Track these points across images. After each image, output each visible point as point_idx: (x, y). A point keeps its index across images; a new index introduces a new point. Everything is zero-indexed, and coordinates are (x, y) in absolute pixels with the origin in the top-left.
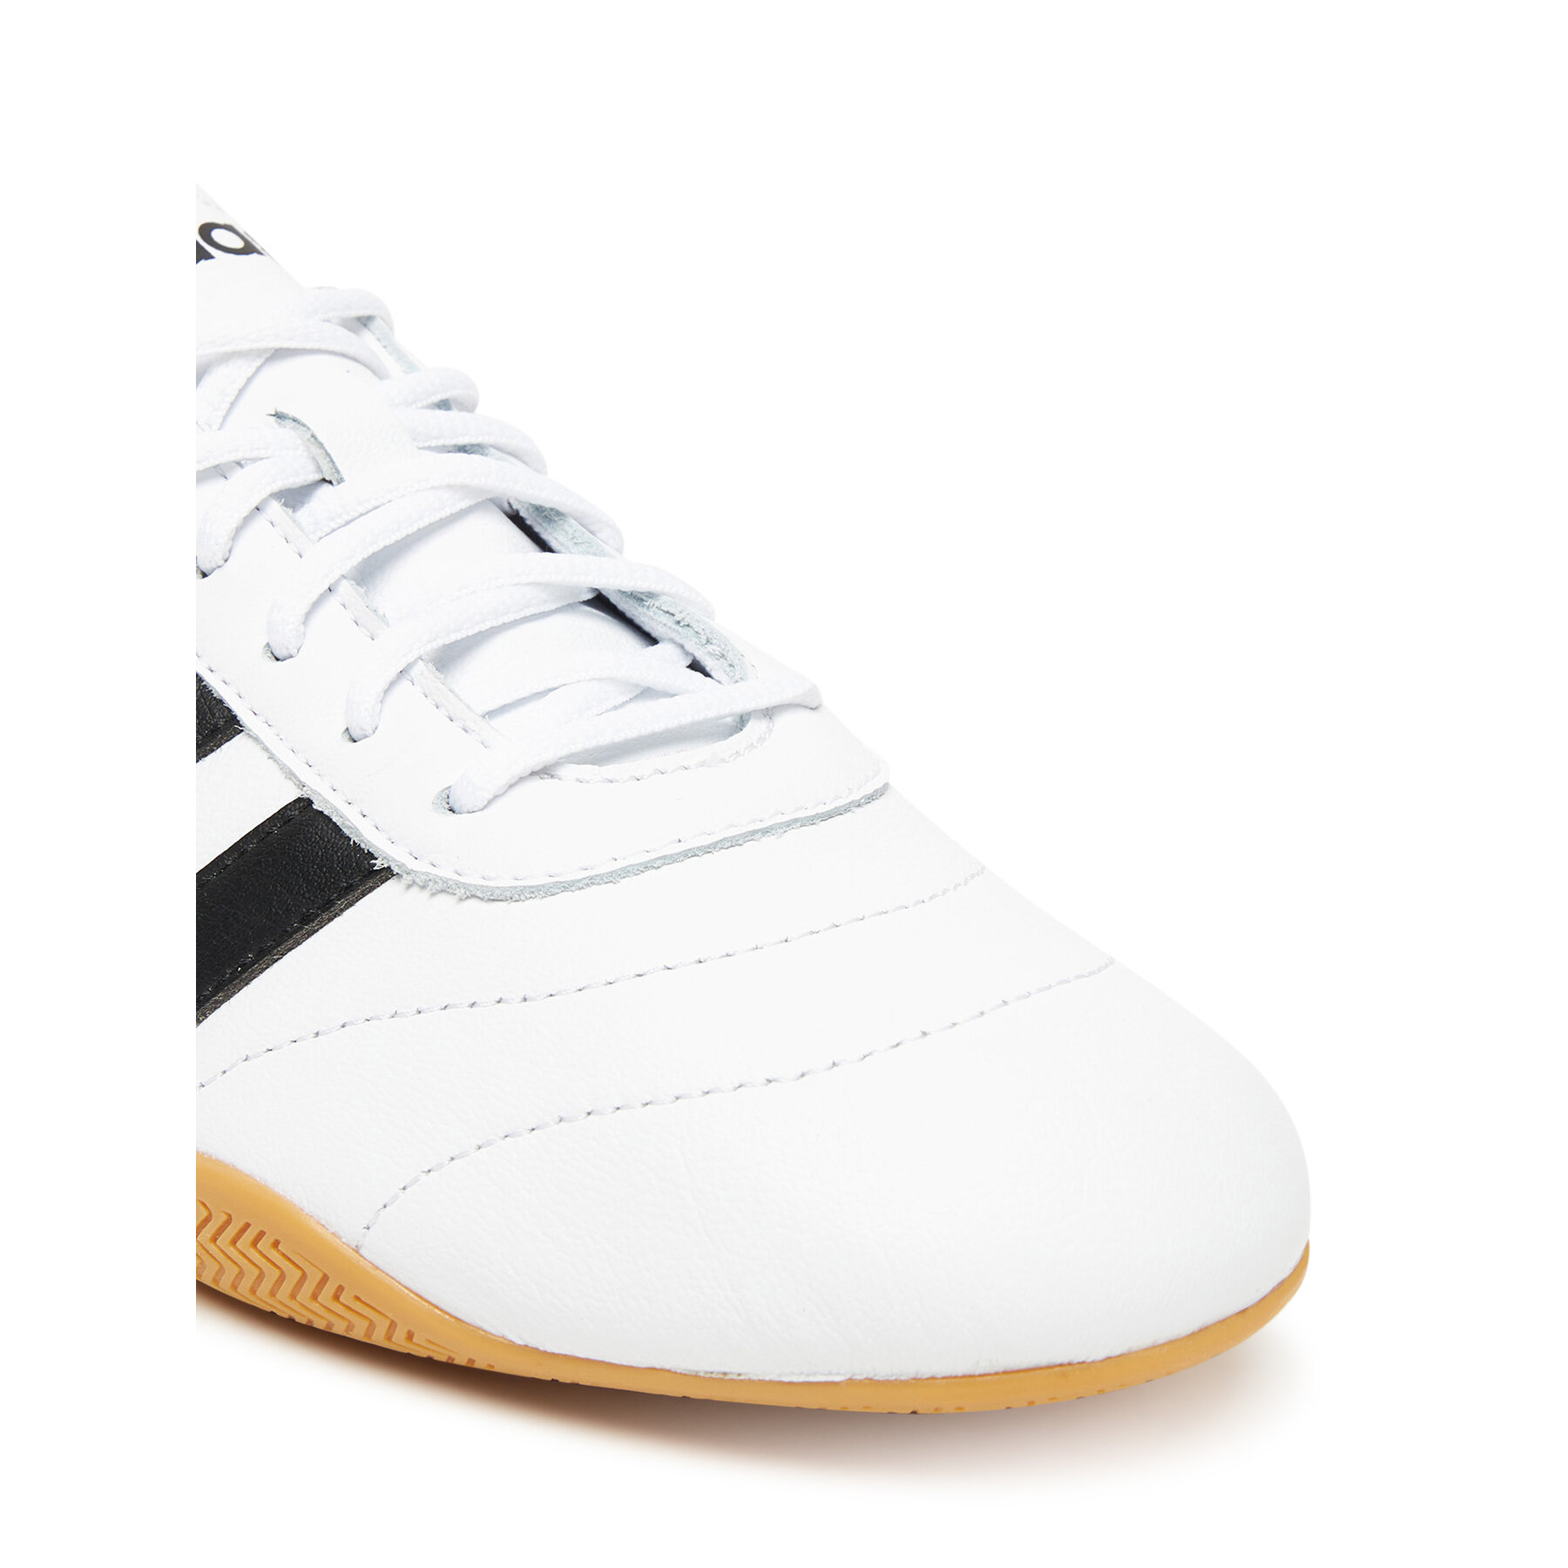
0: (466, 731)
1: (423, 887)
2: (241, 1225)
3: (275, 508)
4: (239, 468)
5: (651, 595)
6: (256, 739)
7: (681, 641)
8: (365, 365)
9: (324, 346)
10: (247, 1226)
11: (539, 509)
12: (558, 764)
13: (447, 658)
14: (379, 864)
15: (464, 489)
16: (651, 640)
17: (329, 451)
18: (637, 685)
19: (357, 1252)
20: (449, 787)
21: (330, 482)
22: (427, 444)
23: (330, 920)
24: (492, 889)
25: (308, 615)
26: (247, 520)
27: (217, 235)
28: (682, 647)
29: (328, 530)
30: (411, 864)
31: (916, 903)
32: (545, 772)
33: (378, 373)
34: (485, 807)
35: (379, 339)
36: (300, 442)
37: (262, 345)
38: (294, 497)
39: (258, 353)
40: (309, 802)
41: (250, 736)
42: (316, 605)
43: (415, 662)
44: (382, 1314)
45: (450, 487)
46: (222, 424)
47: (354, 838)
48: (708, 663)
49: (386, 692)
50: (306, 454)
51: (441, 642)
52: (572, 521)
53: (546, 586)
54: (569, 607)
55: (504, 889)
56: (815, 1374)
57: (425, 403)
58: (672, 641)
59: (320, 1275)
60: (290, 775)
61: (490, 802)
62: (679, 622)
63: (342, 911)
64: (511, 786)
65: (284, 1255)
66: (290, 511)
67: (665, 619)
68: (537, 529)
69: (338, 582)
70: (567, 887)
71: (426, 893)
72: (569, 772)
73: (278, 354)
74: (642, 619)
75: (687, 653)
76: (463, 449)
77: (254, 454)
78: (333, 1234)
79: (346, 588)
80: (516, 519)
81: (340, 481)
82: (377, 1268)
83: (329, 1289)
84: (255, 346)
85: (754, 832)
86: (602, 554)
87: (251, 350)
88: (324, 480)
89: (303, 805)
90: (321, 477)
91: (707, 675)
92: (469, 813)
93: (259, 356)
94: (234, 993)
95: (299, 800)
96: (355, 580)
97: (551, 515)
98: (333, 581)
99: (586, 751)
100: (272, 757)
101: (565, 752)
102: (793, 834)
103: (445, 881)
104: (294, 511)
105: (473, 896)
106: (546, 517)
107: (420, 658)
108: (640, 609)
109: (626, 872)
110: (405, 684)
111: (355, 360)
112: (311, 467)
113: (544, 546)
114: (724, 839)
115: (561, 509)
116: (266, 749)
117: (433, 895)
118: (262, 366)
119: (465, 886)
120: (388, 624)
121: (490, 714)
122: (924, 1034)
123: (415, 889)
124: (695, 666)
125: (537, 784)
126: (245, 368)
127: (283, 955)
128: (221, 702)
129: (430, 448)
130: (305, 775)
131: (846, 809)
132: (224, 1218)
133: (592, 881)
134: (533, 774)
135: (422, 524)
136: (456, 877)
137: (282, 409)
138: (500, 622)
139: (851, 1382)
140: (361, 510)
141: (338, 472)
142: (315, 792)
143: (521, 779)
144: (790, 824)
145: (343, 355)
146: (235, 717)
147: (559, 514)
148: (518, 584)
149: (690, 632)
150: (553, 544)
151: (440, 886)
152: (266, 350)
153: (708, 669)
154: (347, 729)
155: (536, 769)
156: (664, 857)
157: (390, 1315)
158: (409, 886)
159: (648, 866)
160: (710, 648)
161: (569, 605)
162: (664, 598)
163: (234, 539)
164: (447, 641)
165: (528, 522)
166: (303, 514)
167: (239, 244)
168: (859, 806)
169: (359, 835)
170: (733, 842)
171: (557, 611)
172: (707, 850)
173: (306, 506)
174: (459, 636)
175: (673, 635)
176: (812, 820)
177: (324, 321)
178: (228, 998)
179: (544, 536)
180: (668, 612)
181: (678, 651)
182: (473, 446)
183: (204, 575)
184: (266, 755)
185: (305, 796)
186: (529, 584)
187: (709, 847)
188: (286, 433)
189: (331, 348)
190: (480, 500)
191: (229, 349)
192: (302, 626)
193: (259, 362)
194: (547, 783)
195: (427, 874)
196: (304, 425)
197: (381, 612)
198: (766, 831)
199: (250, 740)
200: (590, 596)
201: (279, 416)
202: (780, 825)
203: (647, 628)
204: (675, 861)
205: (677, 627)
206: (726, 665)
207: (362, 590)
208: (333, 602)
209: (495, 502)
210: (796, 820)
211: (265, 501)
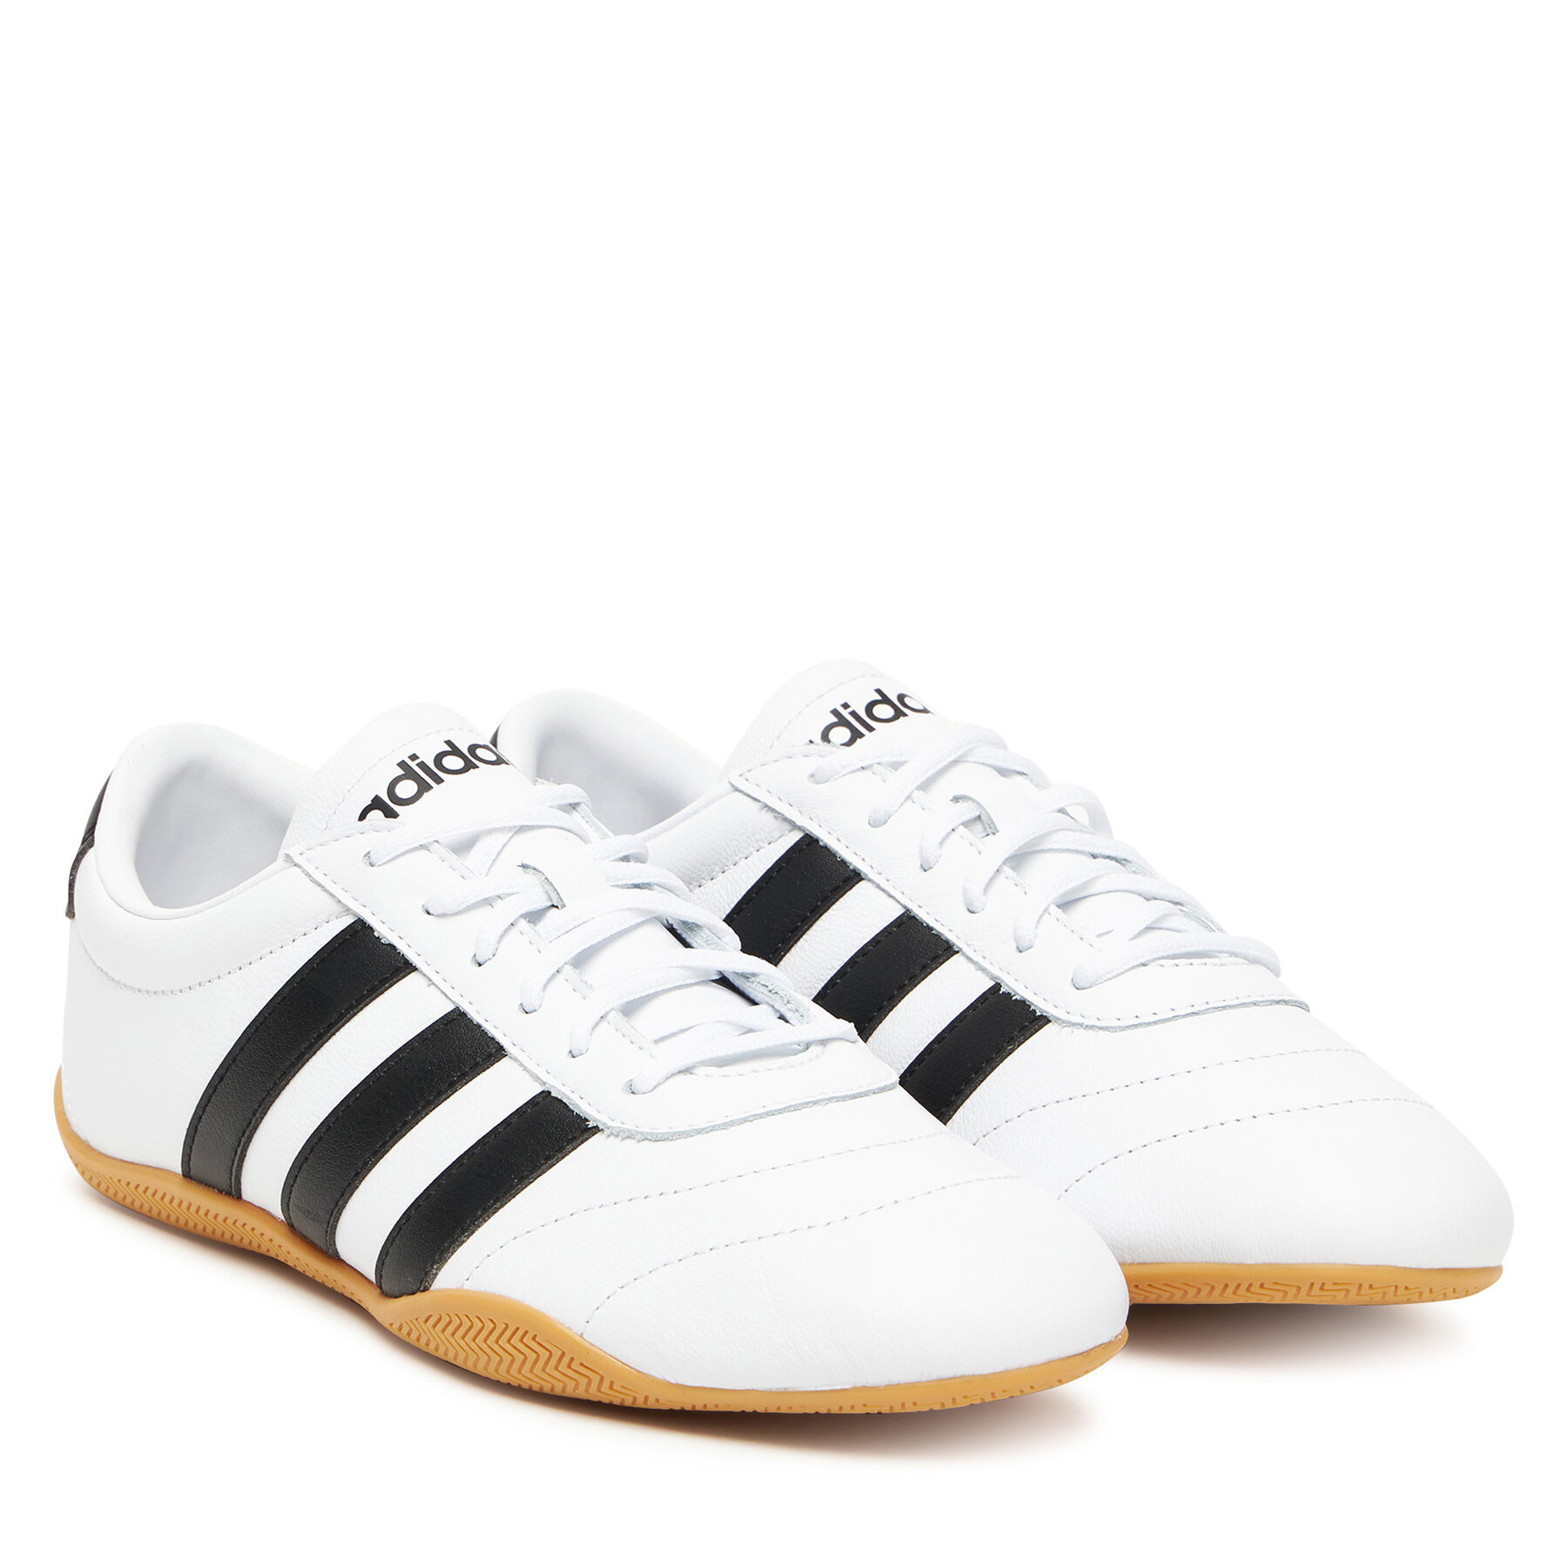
0: (641, 1049)
1: (617, 1136)
2: (514, 1328)
3: (523, 923)
4: (500, 900)
5: (754, 975)
6: (516, 1060)
7: (772, 1003)
8: (575, 834)
9: (549, 824)
10: (518, 1329)
11: (685, 923)
12: (693, 1067)
13: (630, 1009)
14: (591, 1124)
15: (639, 911)
16: (754, 1003)
17: (556, 887)
18: (744, 1027)
19: (581, 1337)
20: (631, 1080)
21: (557, 907)
22: (616, 883)
23: (563, 1158)
24: (657, 1134)
25: (545, 986)
26: (506, 931)
27: (479, 752)
28: (773, 1007)
29: (554, 937)
30: (610, 1123)
31: (902, 1141)
32: (687, 1071)
33: (584, 839)
34: (653, 1090)
35: (583, 817)
36: (538, 882)
37: (512, 824)
38: (534, 917)
39: (510, 828)
40: (550, 1093)
41: (511, 1058)
42: (550, 980)
43: (610, 1011)
44: (595, 1372)
45: (629, 909)
46: (487, 873)
47: (576, 1111)
48: (788, 1015)
49: (593, 1028)
50: (542, 890)
51: (625, 1000)
52: (706, 930)
53: (689, 968)
54: (704, 982)
55: (663, 1134)
56: (835, 1385)
57: (614, 858)
58: (767, 1003)
59: (560, 1353)
60: (537, 1078)
61: (655, 1088)
62: (770, 991)
63: (570, 1152)
64: (667, 1078)
65: (539, 1343)
66: (532, 925)
67: (763, 989)
68: (684, 936)
69: (563, 966)
70: (699, 1132)
71: (619, 1139)
72: (701, 1071)
73: (522, 829)
74: (749, 990)
75: (777, 1011)
76: (637, 886)
77: (510, 891)
78: (567, 1328)
79: (568, 969)
80: (672, 930)
81: (564, 906)
82: (593, 1345)
83: (566, 1360)
84: (507, 825)
85: (808, 1103)
86: (724, 950)
87: (505, 827)
88: (553, 906)
89: (546, 1094)
90: (551, 904)
91: (787, 1021)
92: (643, 1093)
93: (510, 831)
94: (506, 1203)
95: (543, 1092)
96: (573, 965)
97: (692, 927)
98: (560, 966)
99: (712, 1059)
100: (525, 1069)
101: (699, 1059)
102: (833, 1106)
103: (629, 1131)
104: (535, 926)
105: (646, 1139)
106: (689, 928)
107: (614, 1009)
108: (747, 984)
109: (733, 1123)
110: (604, 1024)
111: (569, 831)
112: (545, 897)
113: (686, 945)
114: (791, 1106)
115: (699, 923)
116: (522, 1065)
117: (623, 1139)
118: (513, 836)
119: (641, 1133)
120: (593, 990)
121: (656, 1042)
122: (896, 1202)
123: (612, 1137)
124: (782, 1017)
125: (682, 1077)
126: (502, 838)
127: (535, 1179)
128: (493, 1039)
129: (617, 886)
130: (545, 1078)
131: (866, 1094)
132: (504, 1326)
133: (714, 1128)
134: (680, 1072)
135: (613, 932)
136: (635, 1129)
137: (526, 862)
138: (661, 989)
139: (854, 1389)
140: (576, 924)
141: (562, 900)
142: (552, 1086)
143: (673, 1075)
144: (830, 1100)
145: (562, 829)
146: (502, 1047)
147: (697, 926)
148: (671, 967)
149: (777, 997)
150: (694, 944)
151: (627, 1134)
152: (514, 827)
153: (788, 1019)
154: (570, 1051)
155: (682, 1069)
156: (755, 1115)
157: (601, 1372)
158: (609, 1136)
159: (745, 1120)
160: (789, 1006)
161: (703, 981)
162: (761, 977)
163: (499, 942)
164: (629, 1000)
165: (679, 932)
166: (541, 926)
167: (493, 758)
168: (874, 1093)
169: (579, 1108)
170: (796, 1108)
171: (696, 984)
172: (780, 1111)
173: (542, 922)
174: (636, 996)
175: (767, 999)
176: (844, 1098)
177: (550, 807)
178: (502, 1206)
179: (689, 940)
180: (764, 985)
181: (770, 1009)
182: (643, 884)
183: (480, 965)
184: (521, 1068)
185: (547, 1089)
186: (678, 967)
187: (781, 1110)
188: (530, 877)
189: (554, 824)
190: (648, 917)
191: (492, 826)
192: (542, 993)
193: (510, 834)
194: (689, 1076)
195: (620, 1128)
196: (541, 872)
197: (589, 983)
198: (815, 1103)
199: (512, 1061)
200: (717, 977)
201: (524, 866)
202: (824, 1100)
203: (752, 996)
204: (761, 1118)
205: (770, 994)
206: (798, 1015)
207: (577, 971)
208: (560, 978)
209: (658, 919)
210: (834, 1098)
211: (517, 920)
